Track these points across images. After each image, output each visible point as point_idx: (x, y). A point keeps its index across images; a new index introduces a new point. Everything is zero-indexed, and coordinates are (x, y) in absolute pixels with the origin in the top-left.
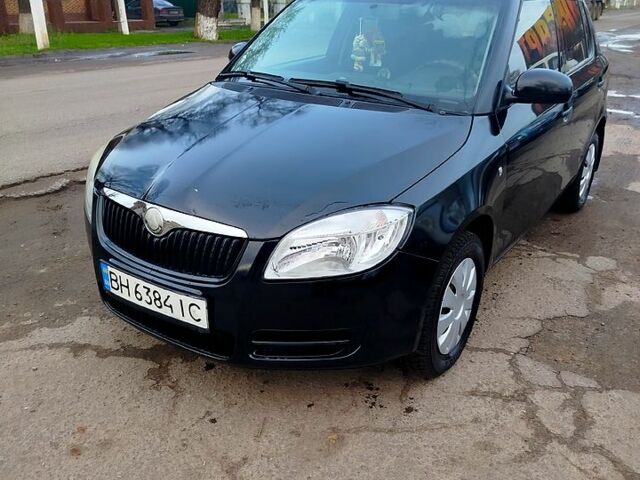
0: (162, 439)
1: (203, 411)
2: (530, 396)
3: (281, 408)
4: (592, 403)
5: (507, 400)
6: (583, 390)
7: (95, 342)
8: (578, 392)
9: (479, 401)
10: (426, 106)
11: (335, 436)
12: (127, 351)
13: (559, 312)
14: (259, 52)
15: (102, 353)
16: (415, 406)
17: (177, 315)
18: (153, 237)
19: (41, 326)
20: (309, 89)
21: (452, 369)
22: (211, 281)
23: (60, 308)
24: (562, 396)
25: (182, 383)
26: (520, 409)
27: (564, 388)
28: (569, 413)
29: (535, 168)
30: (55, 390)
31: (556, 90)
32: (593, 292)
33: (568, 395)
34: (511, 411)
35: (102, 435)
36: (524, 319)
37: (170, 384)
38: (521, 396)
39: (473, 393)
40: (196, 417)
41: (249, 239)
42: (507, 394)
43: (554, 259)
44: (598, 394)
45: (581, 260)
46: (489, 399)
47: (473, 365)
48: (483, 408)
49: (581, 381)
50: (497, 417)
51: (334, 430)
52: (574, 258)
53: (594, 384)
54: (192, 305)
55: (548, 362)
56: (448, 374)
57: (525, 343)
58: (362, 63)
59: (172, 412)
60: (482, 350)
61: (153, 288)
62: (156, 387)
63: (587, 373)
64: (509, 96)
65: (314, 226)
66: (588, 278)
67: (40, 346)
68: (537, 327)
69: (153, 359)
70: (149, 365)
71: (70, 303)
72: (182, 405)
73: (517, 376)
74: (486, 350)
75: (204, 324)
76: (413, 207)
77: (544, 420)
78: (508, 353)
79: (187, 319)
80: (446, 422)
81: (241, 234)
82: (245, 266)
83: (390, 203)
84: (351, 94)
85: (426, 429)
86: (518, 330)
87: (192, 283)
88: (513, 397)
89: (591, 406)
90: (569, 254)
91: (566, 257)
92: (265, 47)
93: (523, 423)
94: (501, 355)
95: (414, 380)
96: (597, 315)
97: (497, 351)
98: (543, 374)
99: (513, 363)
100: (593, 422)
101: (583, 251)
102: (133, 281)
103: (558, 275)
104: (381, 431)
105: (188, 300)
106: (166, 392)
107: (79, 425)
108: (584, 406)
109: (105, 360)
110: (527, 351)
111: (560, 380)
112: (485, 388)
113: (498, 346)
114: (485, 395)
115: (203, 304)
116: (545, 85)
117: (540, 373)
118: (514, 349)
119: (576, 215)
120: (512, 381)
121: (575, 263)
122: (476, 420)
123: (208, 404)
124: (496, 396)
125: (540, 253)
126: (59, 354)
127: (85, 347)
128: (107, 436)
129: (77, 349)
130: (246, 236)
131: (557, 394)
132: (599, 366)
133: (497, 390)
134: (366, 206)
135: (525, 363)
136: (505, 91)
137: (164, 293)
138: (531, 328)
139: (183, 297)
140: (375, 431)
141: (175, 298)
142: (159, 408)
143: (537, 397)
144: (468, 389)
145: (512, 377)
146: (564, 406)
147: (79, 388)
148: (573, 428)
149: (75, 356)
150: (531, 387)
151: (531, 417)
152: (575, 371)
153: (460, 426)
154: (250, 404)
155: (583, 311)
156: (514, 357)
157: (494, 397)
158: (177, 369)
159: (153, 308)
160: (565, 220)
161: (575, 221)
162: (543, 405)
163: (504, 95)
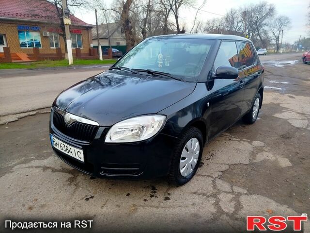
0: (65, 206)
1: (85, 195)
2: (218, 195)
3: (115, 196)
4: (243, 199)
5: (208, 196)
6: (241, 194)
7: (53, 166)
8: (239, 195)
9: (196, 196)
10: (179, 79)
11: (134, 208)
12: (63, 170)
13: (237, 162)
14: (131, 55)
15: (54, 170)
16: (170, 197)
17: (73, 156)
18: (67, 125)
19: (36, 159)
20: (137, 72)
21: (189, 183)
22: (86, 143)
23: (45, 153)
24: (231, 196)
25: (80, 184)
26: (213, 200)
27: (233, 193)
28: (233, 203)
29: (234, 104)
30: (31, 184)
31: (233, 74)
32: (253, 154)
33: (234, 196)
34: (209, 201)
35: (43, 202)
36: (222, 164)
37: (75, 184)
38: (214, 195)
39: (195, 193)
40: (81, 197)
41: (100, 126)
42: (209, 194)
43: (239, 141)
44: (247, 196)
45: (250, 142)
46: (200, 196)
47: (197, 182)
48: (197, 199)
49: (241, 190)
50: (202, 203)
51: (134, 205)
52: (247, 141)
53: (246, 192)
54: (78, 152)
55: (229, 182)
56: (187, 185)
57: (221, 174)
58: (162, 64)
59: (73, 195)
60: (202, 176)
61: (66, 145)
62: (70, 185)
63: (244, 187)
64: (213, 76)
65: (125, 122)
66: (252, 149)
67: (32, 167)
68: (227, 167)
69: (72, 174)
70: (70, 176)
71: (49, 151)
72: (77, 192)
73: (215, 187)
74: (204, 176)
75: (82, 160)
76: (166, 116)
77: (222, 206)
78: (212, 177)
79: (77, 158)
80: (181, 204)
81: (97, 124)
82: (98, 137)
83: (157, 114)
84: (153, 75)
85: (172, 207)
86: (219, 169)
87: (79, 143)
88: (211, 195)
89: (242, 200)
90: (246, 140)
91: (244, 141)
92: (134, 54)
93: (213, 206)
94: (210, 178)
95: (172, 187)
96: (253, 164)
97: (208, 176)
98: (226, 186)
99: (214, 182)
100: (243, 208)
101: (251, 139)
102: (60, 142)
103: (240, 147)
104: (153, 207)
105: (77, 150)
106: (73, 187)
107: (36, 198)
108: (240, 201)
109: (54, 173)
110: (221, 177)
111: (232, 190)
112: (200, 191)
113: (209, 174)
114: (199, 194)
115: (82, 151)
116: (228, 72)
117: (224, 186)
118: (216, 176)
119: (252, 125)
120: (212, 189)
121: (248, 143)
122: (193, 204)
123: (88, 192)
124: (204, 194)
125: (234, 139)
126: (38, 170)
127: (49, 168)
128: (45, 203)
129: (45, 168)
130: (98, 125)
131: (230, 195)
132: (250, 185)
133: (205, 192)
134: (147, 114)
135: (219, 182)
136: (212, 74)
137: (69, 147)
138: (224, 168)
139: (75, 149)
140: (151, 207)
141: (73, 149)
142: (68, 193)
143: (221, 196)
144: (193, 191)
145: (213, 187)
146: (231, 200)
147: (41, 183)
148: (233, 210)
149: (44, 171)
150: (219, 192)
151: (217, 204)
152: (239, 186)
153: (186, 206)
154: (104, 193)
155: (247, 162)
156: (215, 179)
157: (203, 195)
158: (80, 178)
159: (66, 153)
160: (247, 127)
161: (250, 127)
162: (223, 199)
163: (211, 76)
